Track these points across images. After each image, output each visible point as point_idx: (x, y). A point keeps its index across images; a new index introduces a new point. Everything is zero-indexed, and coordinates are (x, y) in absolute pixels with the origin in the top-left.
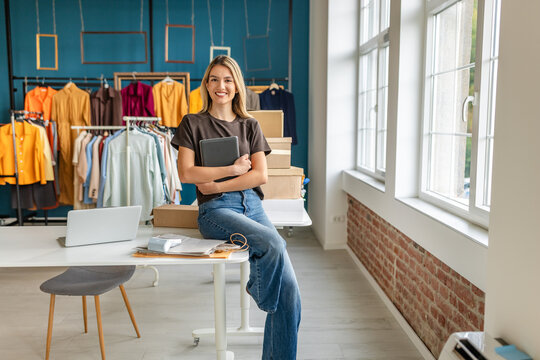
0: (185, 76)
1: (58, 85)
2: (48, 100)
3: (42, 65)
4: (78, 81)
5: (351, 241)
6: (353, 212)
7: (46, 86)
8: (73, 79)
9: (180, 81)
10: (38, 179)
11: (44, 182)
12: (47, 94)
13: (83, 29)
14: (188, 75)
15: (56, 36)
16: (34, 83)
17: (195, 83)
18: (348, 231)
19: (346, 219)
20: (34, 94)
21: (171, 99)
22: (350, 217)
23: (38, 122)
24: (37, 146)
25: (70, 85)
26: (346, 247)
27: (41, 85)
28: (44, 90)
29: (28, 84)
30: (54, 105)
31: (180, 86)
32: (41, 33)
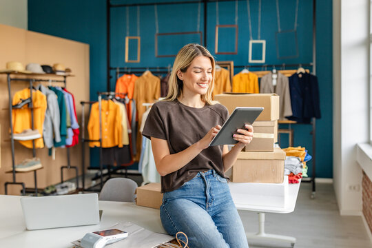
0: (230, 64)
1: (139, 73)
2: (131, 84)
3: (129, 59)
4: (153, 70)
5: (365, 210)
6: (366, 183)
7: (131, 74)
8: (150, 69)
9: (226, 68)
10: (117, 143)
11: (121, 146)
12: (131, 80)
13: (157, 32)
14: (232, 64)
15: (139, 38)
16: (123, 72)
17: (238, 69)
18: (363, 200)
19: (361, 188)
20: (122, 81)
21: (219, 82)
22: (364, 187)
23: (122, 101)
24: (117, 118)
25: (147, 73)
26: (361, 214)
27: (127, 73)
28: (129, 77)
29: (120, 73)
30: (136, 88)
31: (226, 72)
32: (130, 35)
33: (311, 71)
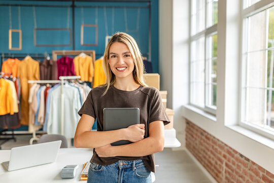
0: (92, 53)
1: (21, 57)
2: (15, 67)
3: (12, 46)
4: (33, 56)
5: (188, 145)
7: (14, 58)
8: (30, 55)
9: (90, 55)
10: (9, 111)
11: (12, 113)
12: (14, 63)
13: (36, 27)
14: (94, 53)
15: (20, 31)
16: (7, 57)
17: (98, 56)
18: (186, 140)
19: (185, 133)
20: (7, 64)
21: (84, 65)
22: (187, 132)
23: (10, 79)
24: (9, 93)
25: (28, 58)
26: (185, 149)
27: (11, 58)
28: (13, 61)
29: (5, 57)
30: (19, 69)
31: (89, 58)
32: (13, 28)
33: (148, 58)
